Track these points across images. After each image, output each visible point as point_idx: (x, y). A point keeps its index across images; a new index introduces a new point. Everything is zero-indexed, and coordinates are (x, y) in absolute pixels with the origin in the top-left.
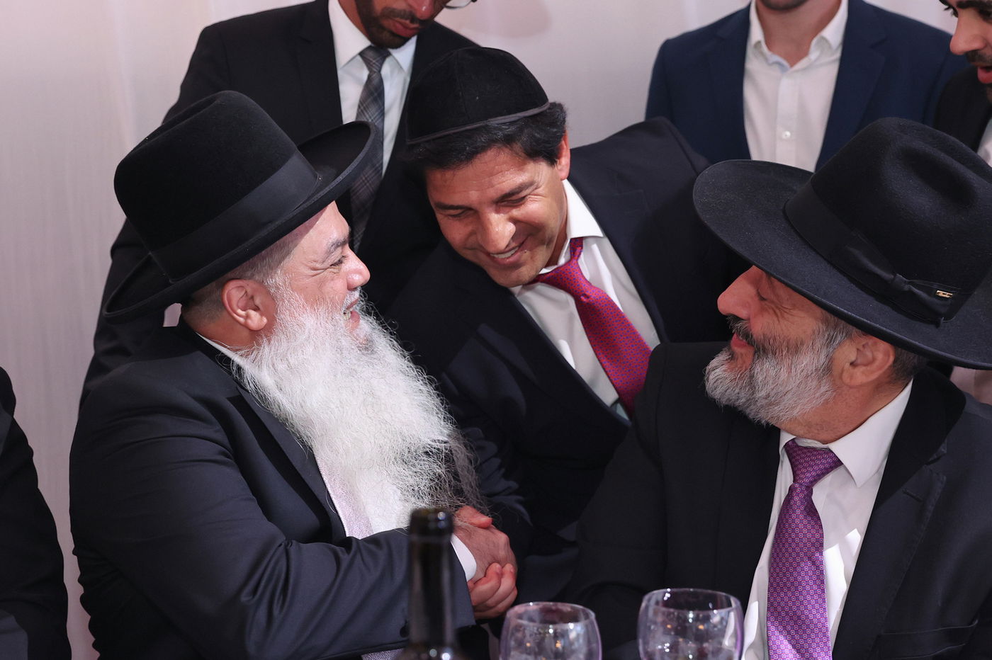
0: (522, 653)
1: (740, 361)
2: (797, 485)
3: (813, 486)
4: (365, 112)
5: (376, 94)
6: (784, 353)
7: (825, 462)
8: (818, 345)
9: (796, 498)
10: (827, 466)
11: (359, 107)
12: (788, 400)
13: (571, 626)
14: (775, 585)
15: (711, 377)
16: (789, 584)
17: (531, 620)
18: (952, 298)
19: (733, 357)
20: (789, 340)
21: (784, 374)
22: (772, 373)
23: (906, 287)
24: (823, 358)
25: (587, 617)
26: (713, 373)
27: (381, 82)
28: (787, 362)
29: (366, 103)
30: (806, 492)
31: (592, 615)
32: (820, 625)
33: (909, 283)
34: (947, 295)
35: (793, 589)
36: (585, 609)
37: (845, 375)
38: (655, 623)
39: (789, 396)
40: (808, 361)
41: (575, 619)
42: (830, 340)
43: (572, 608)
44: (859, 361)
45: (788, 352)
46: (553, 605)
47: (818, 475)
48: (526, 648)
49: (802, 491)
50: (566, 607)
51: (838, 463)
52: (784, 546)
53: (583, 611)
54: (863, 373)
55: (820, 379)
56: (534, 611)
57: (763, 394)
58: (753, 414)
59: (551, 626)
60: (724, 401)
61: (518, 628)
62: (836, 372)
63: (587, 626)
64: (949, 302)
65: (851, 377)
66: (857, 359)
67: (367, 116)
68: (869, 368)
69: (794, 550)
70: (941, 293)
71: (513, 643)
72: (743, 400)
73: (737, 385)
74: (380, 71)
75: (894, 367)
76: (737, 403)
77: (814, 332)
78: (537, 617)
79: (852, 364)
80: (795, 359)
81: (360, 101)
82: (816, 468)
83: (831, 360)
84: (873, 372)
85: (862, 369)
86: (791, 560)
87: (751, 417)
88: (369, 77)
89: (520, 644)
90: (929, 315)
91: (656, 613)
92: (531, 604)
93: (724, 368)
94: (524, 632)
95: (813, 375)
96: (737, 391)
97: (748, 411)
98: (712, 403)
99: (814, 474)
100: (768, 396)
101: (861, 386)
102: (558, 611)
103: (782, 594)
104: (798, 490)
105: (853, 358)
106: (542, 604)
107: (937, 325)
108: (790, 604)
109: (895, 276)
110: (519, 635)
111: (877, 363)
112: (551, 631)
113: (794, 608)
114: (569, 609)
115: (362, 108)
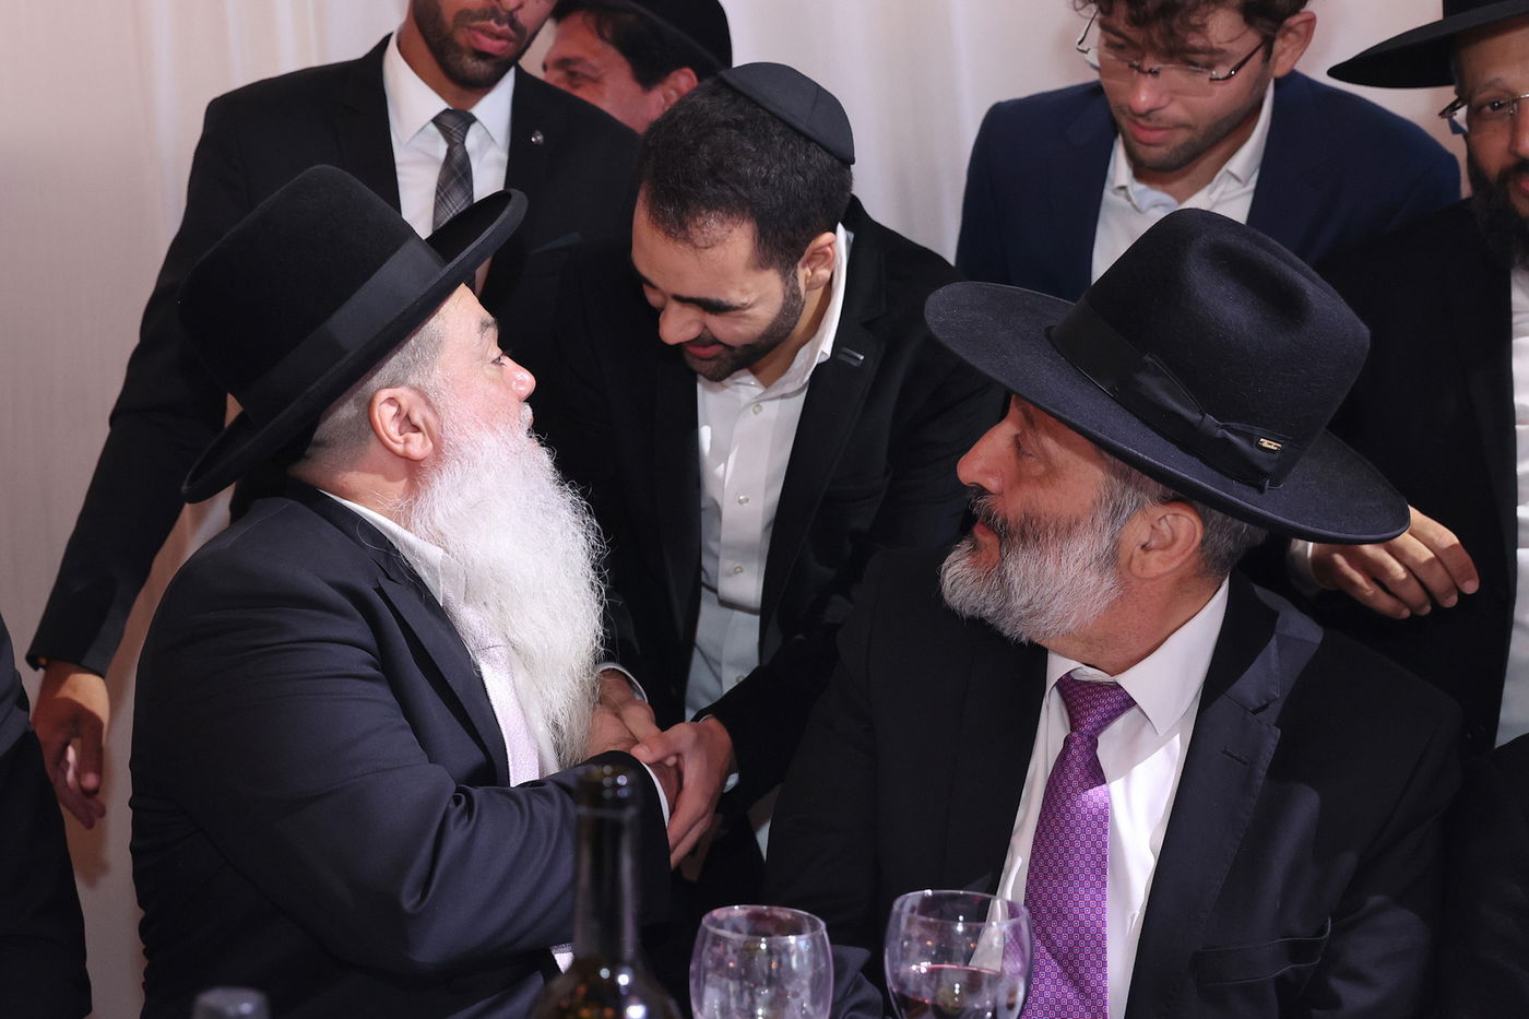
0: (721, 976)
1: (984, 554)
2: (1075, 734)
3: (1098, 735)
4: (446, 200)
5: (460, 175)
6: (1050, 538)
7: (1113, 700)
8: (1100, 521)
9: (1074, 752)
10: (1116, 706)
11: (438, 193)
12: (1058, 606)
13: (792, 939)
14: (1037, 870)
15: (947, 576)
16: (1055, 870)
17: (736, 929)
18: (1282, 451)
19: (976, 548)
20: (1059, 519)
21: (1051, 568)
22: (1033, 569)
23: (1220, 433)
24: (1106, 542)
25: (815, 927)
26: (949, 570)
27: (466, 157)
28: (1053, 550)
29: (448, 187)
30: (1088, 744)
31: (823, 925)
32: (1093, 930)
33: (1223, 427)
34: (1273, 446)
35: (1061, 877)
36: (813, 916)
37: (1135, 563)
38: (909, 938)
39: (1060, 599)
40: (1083, 549)
41: (797, 931)
42: (1117, 512)
43: (793, 914)
44: (1153, 543)
45: (1055, 536)
46: (767, 910)
47: (1104, 720)
48: (729, 969)
49: (1083, 743)
50: (785, 914)
51: (1130, 703)
52: (1054, 817)
53: (809, 918)
54: (1158, 560)
55: (1101, 572)
56: (740, 917)
57: (1024, 600)
58: (1008, 628)
59: (763, 939)
60: (967, 611)
61: (717, 940)
62: (1123, 561)
63: (813, 939)
64: (1276, 456)
65: (1143, 566)
66: (1150, 541)
67: (450, 205)
68: (1167, 553)
69: (1067, 824)
70: (1265, 443)
71: (709, 963)
72: (992, 609)
73: (983, 587)
74: (463, 142)
75: (1202, 552)
76: (984, 614)
77: (1094, 503)
78: (744, 926)
79: (1143, 547)
80: (1066, 545)
81: (438, 185)
82: (1101, 709)
83: (1117, 543)
84: (1173, 558)
85: (1157, 554)
86: (1062, 836)
87: (1006, 633)
88: (449, 151)
89: (720, 963)
90: (1251, 474)
91: (910, 922)
92: (736, 907)
93: (964, 562)
94: (725, 948)
95: (1092, 566)
96: (983, 595)
97: (1002, 625)
98: (951, 614)
99: (1098, 718)
100: (1030, 602)
101: (1157, 577)
102: (773, 918)
103: (1045, 883)
104: (1078, 741)
105: (1145, 539)
106: (750, 909)
107: (1261, 490)
108: (1055, 897)
109: (1203, 415)
110: (718, 951)
111: (1179, 544)
112: (763, 946)
113: (1060, 904)
114: (789, 917)
115: (442, 194)
